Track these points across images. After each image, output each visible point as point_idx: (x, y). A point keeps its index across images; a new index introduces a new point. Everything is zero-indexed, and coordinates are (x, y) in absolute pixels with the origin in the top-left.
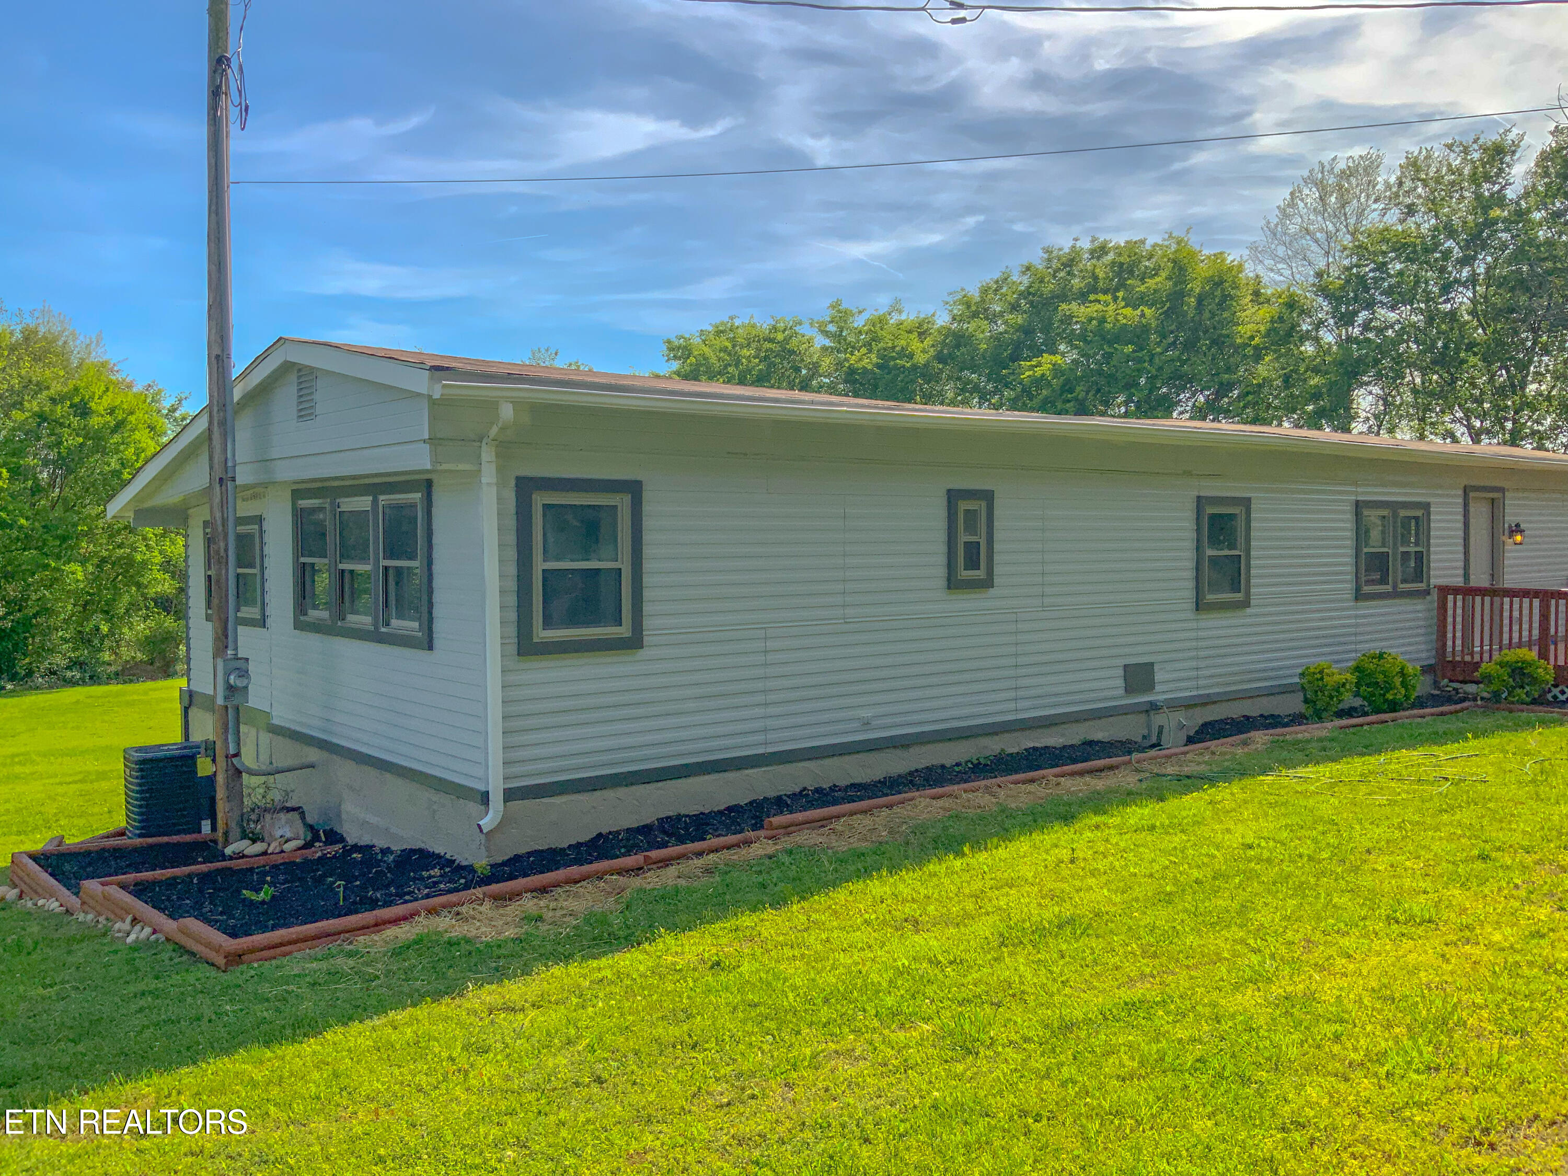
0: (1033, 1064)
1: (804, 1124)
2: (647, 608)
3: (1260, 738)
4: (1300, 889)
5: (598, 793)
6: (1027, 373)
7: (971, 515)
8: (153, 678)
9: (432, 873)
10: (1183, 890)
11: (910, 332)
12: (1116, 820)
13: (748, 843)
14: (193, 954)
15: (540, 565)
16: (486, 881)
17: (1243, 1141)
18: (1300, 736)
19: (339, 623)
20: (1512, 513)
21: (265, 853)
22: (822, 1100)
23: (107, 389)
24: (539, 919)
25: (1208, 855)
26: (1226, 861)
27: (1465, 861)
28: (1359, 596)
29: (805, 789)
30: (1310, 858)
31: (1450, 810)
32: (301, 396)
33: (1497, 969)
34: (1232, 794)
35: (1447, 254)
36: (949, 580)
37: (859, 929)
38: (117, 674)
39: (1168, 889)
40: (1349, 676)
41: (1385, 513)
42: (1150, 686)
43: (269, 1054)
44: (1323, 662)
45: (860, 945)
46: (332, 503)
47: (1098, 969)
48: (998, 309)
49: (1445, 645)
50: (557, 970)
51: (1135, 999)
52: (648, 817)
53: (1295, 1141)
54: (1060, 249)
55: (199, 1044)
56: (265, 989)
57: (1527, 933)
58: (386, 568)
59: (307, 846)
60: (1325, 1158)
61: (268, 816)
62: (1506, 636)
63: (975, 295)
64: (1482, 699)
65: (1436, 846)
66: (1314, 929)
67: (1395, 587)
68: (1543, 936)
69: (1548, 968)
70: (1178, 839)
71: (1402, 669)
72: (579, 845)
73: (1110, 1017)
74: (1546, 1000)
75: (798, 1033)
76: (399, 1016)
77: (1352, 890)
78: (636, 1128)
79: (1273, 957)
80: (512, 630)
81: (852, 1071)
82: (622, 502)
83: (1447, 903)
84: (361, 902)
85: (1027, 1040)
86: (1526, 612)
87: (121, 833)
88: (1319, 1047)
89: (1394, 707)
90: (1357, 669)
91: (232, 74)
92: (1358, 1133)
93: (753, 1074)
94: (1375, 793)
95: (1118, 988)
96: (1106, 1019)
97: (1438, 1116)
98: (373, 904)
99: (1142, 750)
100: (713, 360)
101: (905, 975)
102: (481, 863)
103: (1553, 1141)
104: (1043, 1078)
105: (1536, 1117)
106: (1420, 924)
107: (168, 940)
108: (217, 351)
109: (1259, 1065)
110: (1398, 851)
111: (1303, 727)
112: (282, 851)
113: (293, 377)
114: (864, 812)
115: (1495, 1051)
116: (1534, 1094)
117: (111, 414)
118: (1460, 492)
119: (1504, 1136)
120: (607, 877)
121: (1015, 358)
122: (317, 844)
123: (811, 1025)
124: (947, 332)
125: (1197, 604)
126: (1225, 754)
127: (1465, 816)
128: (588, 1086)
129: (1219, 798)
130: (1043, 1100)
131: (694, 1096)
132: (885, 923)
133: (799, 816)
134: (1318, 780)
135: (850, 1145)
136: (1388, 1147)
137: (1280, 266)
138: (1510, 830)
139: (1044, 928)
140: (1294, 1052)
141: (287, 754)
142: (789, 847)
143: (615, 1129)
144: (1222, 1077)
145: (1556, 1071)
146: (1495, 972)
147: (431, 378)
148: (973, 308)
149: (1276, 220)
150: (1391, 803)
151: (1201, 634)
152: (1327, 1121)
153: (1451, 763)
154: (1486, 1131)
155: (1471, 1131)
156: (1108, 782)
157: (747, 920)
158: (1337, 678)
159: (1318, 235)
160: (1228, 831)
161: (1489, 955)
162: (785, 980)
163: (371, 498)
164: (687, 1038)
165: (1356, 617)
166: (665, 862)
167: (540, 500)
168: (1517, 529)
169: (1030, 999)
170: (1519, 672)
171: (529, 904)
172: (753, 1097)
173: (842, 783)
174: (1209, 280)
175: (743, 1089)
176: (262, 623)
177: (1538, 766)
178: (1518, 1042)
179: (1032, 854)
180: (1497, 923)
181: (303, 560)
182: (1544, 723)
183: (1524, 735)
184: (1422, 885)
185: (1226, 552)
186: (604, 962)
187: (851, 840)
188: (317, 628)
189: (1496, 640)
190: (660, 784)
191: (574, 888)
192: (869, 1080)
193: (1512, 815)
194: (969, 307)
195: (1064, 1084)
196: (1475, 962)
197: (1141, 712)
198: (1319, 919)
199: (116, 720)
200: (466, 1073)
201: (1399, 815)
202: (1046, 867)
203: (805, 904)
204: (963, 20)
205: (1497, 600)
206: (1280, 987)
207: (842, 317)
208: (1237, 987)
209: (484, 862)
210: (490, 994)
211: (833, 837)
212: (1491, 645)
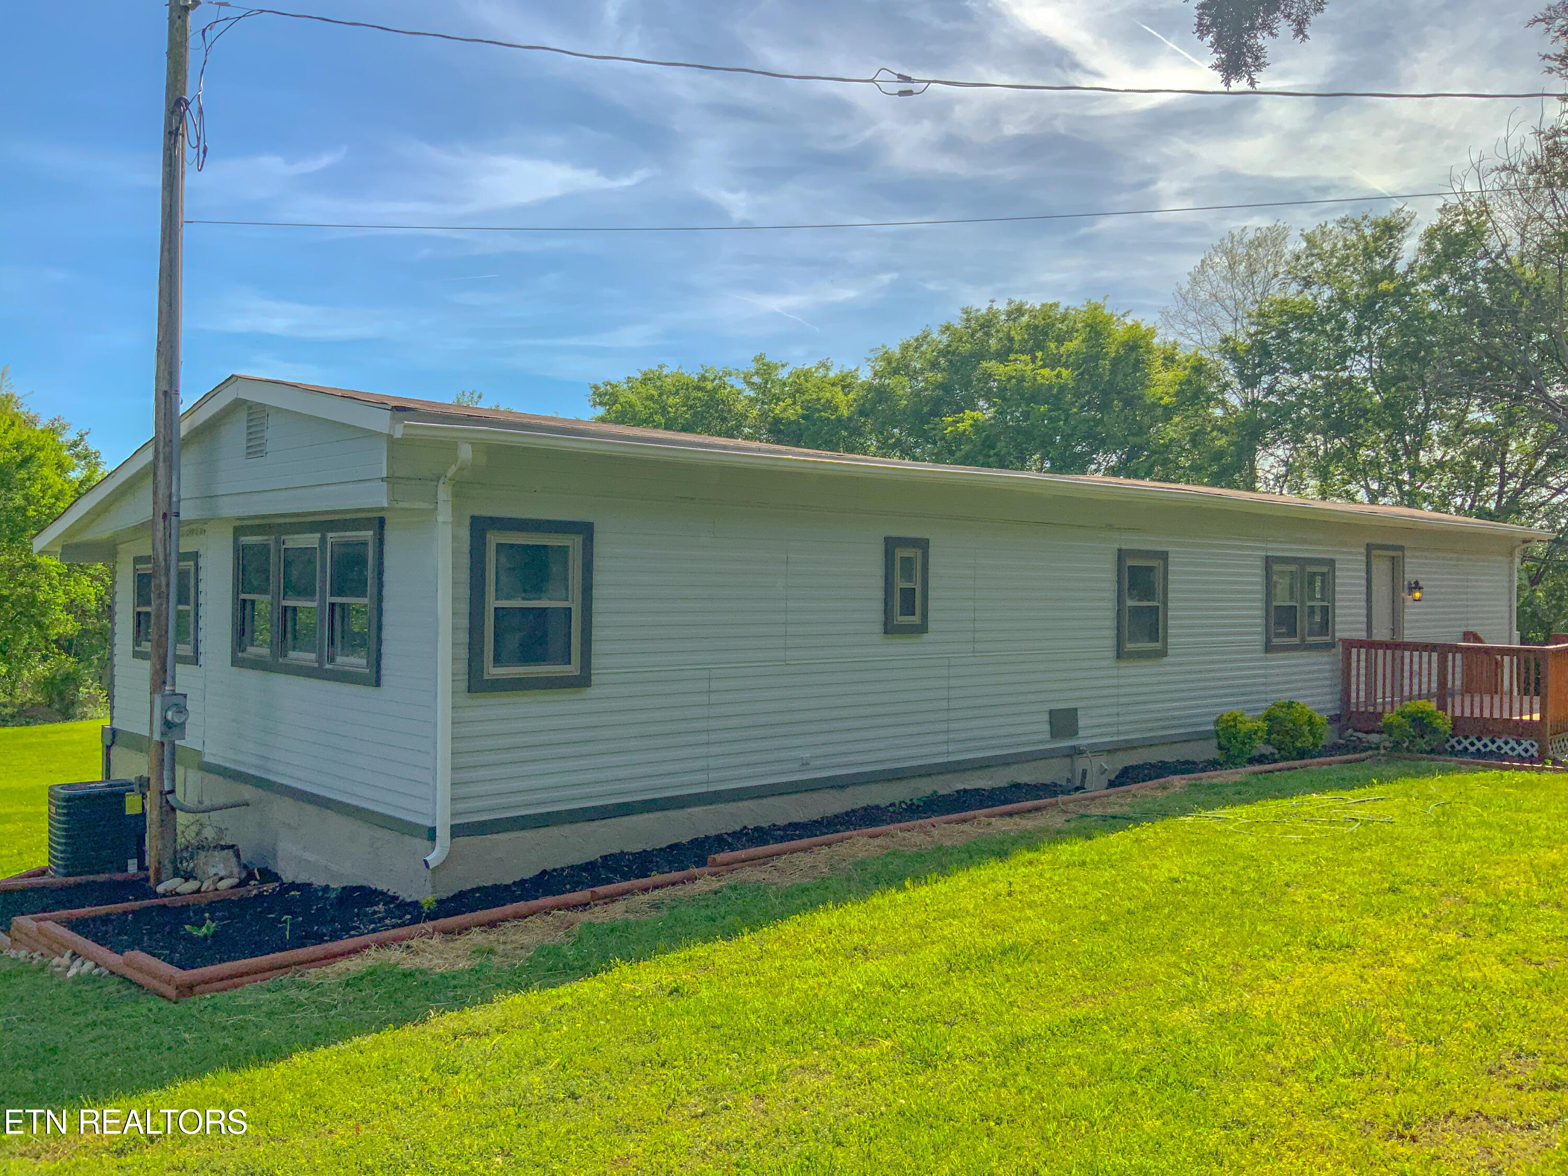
0: (990, 1075)
1: (777, 1130)
2: (596, 648)
3: (1178, 782)
4: (1226, 918)
5: (543, 831)
6: (950, 429)
7: (907, 563)
8: (52, 721)
9: (376, 908)
10: (1117, 920)
11: (833, 385)
12: (1049, 857)
13: (693, 879)
14: (141, 986)
15: (492, 603)
16: (433, 916)
17: (1190, 1138)
18: (1215, 781)
19: (280, 660)
20: (1412, 571)
21: (198, 891)
22: (793, 1110)
23: (13, 424)
24: (491, 951)
25: (1136, 888)
26: (1154, 894)
27: (1378, 893)
28: (1269, 648)
29: (745, 828)
30: (1233, 891)
31: (1361, 847)
32: (250, 434)
33: (1411, 988)
34: (1156, 833)
35: (1342, 325)
36: (885, 624)
37: (811, 957)
38: (13, 716)
39: (1103, 918)
40: (1260, 723)
41: (1293, 568)
42: (1073, 731)
43: (237, 1078)
44: (1236, 710)
45: (813, 972)
46: (277, 541)
47: (1042, 991)
48: (918, 366)
49: (1349, 696)
50: (517, 998)
51: (1080, 1017)
52: (593, 853)
53: (1237, 1137)
54: (978, 310)
55: (162, 1069)
56: (221, 1018)
57: (1436, 956)
58: (333, 605)
59: (242, 883)
60: (1265, 1151)
61: (202, 854)
62: (1406, 688)
63: (896, 351)
64: (1385, 748)
65: (1349, 880)
66: (1241, 954)
67: (1303, 639)
68: (1451, 959)
69: (1457, 986)
70: (1108, 874)
71: (1310, 717)
72: (523, 881)
73: (1058, 1033)
74: (1456, 1014)
75: (763, 1050)
76: (367, 1041)
77: (1274, 920)
78: (614, 1136)
79: (1205, 979)
80: (463, 667)
81: (819, 1084)
82: (573, 542)
83: (1362, 930)
84: (306, 937)
85: (982, 1054)
86: (1425, 666)
87: (43, 872)
88: (1253, 1056)
89: (1302, 754)
90: (1268, 718)
91: (191, 118)
92: (1293, 1129)
93: (724, 1087)
94: (1290, 833)
95: (1063, 1008)
96: (1054, 1034)
97: (1364, 1113)
98: (319, 939)
99: (1068, 793)
100: (639, 407)
101: (861, 998)
102: (427, 899)
103: (1468, 1133)
104: (1000, 1086)
105: (1452, 1113)
106: (1339, 949)
107: (112, 973)
108: (165, 387)
109: (1199, 1073)
110: (1316, 885)
111: (1218, 772)
112: (216, 890)
113: (243, 415)
114: (804, 850)
115: (1413, 1057)
116: (1449, 1094)
117: (17, 449)
118: (1363, 550)
119: (1424, 1129)
120: (555, 912)
121: (936, 412)
122: (252, 883)
123: (774, 1043)
124: (870, 388)
125: (1118, 653)
126: (1146, 796)
127: (1377, 852)
128: (563, 1101)
129: (1144, 836)
130: (1001, 1105)
131: (670, 1107)
132: (836, 951)
133: (742, 854)
134: (1236, 820)
135: (824, 1148)
136: (1321, 1140)
137: (1190, 331)
138: (1417, 865)
139: (989, 956)
140: (1230, 1061)
141: (222, 791)
142: (733, 883)
143: (597, 1139)
144: (1166, 1083)
145: (1468, 1074)
146: (1409, 991)
147: (393, 418)
148: (894, 365)
149: (1188, 287)
150: (1306, 841)
151: (1122, 681)
152: (1265, 1119)
153: (1358, 806)
154: (1407, 1125)
155: (1394, 1126)
156: (1036, 823)
157: (700, 951)
158: (1249, 725)
159: (1228, 302)
160: (1155, 866)
161: (1402, 976)
162: (745, 1003)
163: (319, 535)
164: (656, 1056)
165: (1265, 667)
166: (611, 898)
167: (494, 539)
168: (1417, 586)
169: (981, 1019)
170: (1420, 722)
171: (477, 937)
172: (726, 1108)
173: (781, 822)
174: (1125, 344)
175: (716, 1101)
176: (195, 660)
177: (1439, 810)
178: (1433, 1050)
179: (970, 888)
180: (1409, 948)
181: (243, 596)
182: (1444, 771)
183: (1425, 781)
184: (1338, 914)
185: (1145, 604)
186: (562, 990)
187: (793, 877)
188: (258, 665)
189: (1397, 692)
190: (604, 822)
191: (522, 923)
192: (835, 1091)
193: (1419, 852)
194: (889, 363)
195: (1020, 1092)
196: (1390, 982)
197: (1067, 756)
198: (1246, 945)
199: (14, 763)
200: (441, 1091)
201: (1313, 853)
202: (985, 900)
203: (756, 936)
204: (910, 93)
205: (1398, 653)
206: (1214, 1005)
207: (766, 369)
208: (1173, 1006)
209: (430, 898)
210: (451, 1021)
211: (775, 873)
212: (1393, 697)
